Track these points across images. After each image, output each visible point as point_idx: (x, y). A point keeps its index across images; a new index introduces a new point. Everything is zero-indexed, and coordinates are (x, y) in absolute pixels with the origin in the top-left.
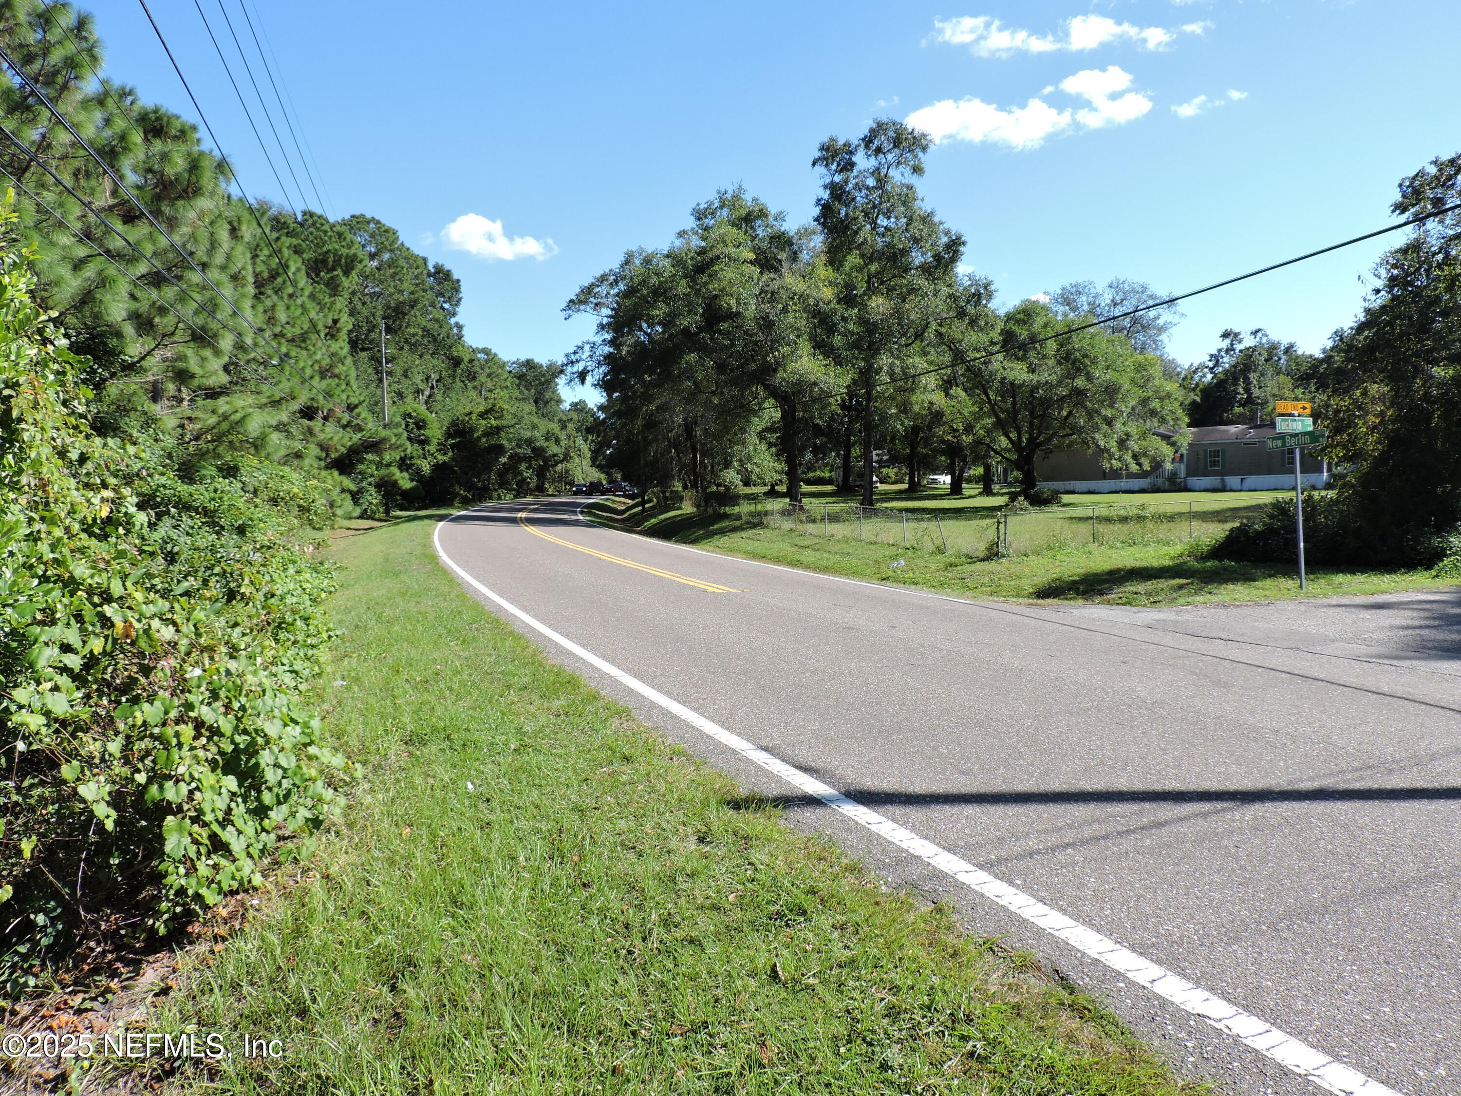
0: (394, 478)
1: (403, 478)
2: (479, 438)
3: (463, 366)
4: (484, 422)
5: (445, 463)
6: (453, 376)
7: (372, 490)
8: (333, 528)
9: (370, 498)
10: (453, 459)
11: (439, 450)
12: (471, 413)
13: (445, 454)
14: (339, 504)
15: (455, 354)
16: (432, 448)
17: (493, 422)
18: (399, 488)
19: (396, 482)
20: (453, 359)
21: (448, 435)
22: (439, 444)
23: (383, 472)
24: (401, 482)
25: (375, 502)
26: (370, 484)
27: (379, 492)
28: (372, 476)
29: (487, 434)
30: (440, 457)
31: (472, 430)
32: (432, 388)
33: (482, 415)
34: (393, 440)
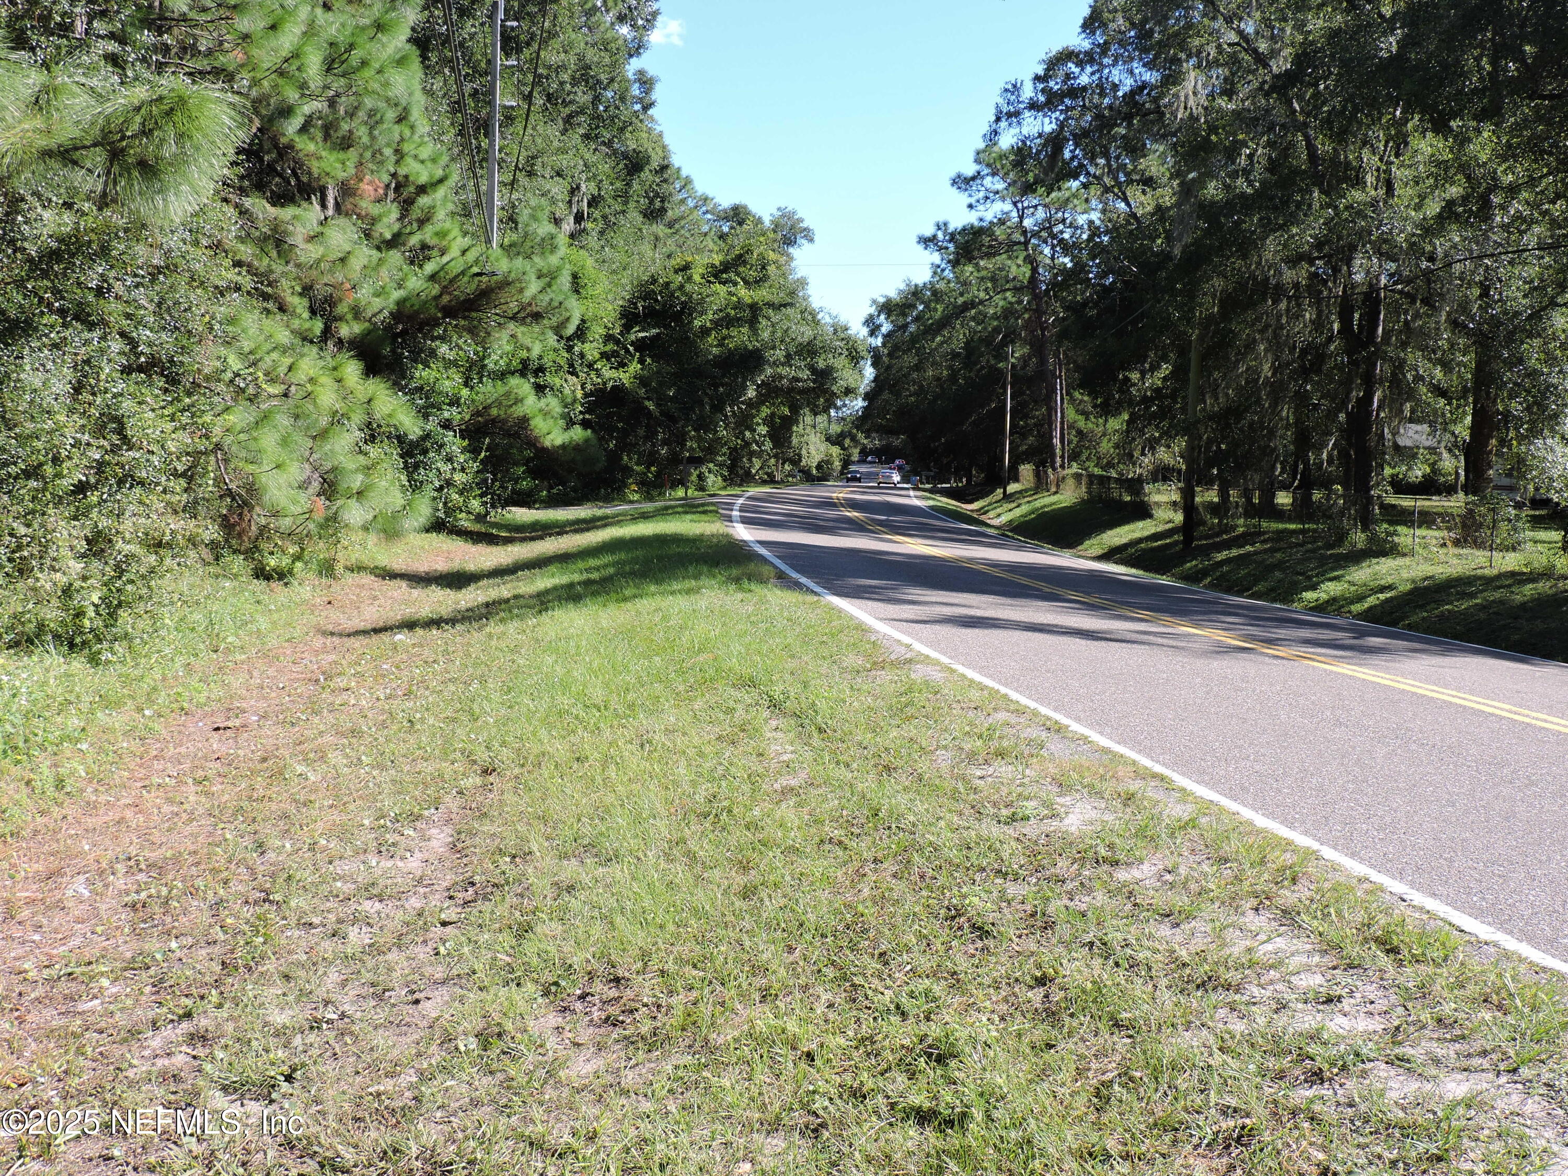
0: (518, 411)
1: (546, 414)
2: (705, 331)
3: (646, 174)
4: (721, 289)
5: (618, 390)
6: (624, 196)
7: (454, 444)
8: (327, 569)
9: (446, 468)
10: (642, 381)
11: (604, 355)
12: (686, 268)
13: (622, 365)
14: (357, 482)
15: (632, 145)
16: (591, 349)
17: (743, 292)
18: (532, 442)
19: (524, 421)
20: (625, 156)
21: (629, 318)
22: (608, 338)
23: (488, 390)
24: (539, 425)
25: (459, 478)
26: (447, 425)
27: (474, 450)
28: (455, 402)
29: (726, 322)
30: (608, 373)
31: (689, 309)
32: (579, 218)
33: (718, 273)
34: (533, 287)
